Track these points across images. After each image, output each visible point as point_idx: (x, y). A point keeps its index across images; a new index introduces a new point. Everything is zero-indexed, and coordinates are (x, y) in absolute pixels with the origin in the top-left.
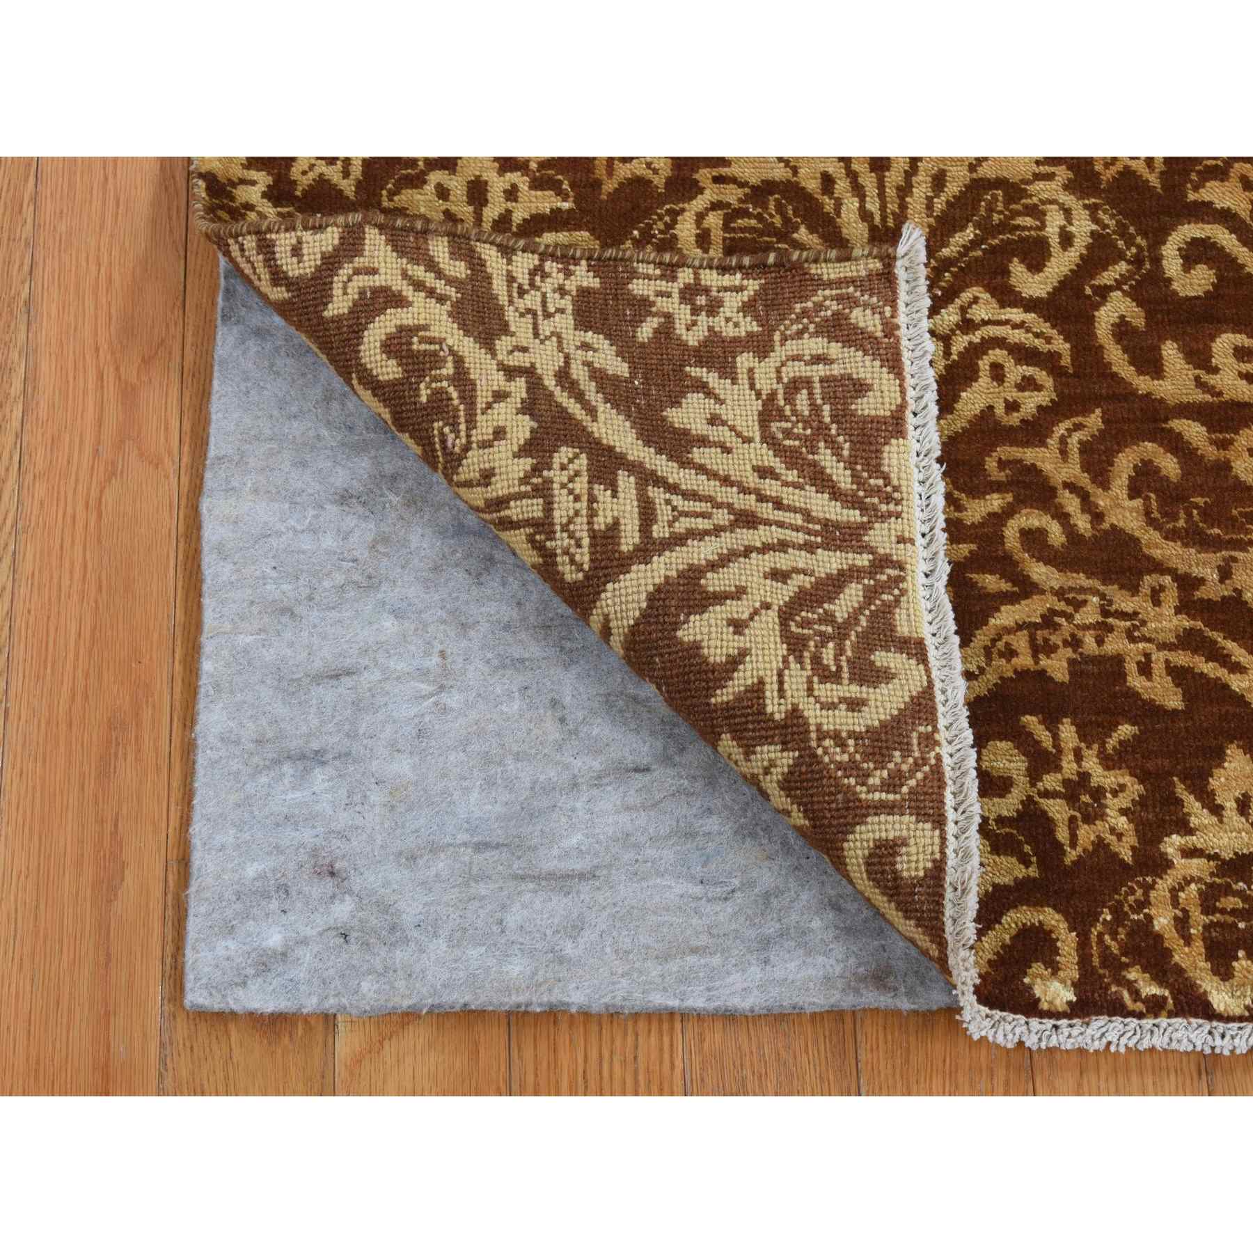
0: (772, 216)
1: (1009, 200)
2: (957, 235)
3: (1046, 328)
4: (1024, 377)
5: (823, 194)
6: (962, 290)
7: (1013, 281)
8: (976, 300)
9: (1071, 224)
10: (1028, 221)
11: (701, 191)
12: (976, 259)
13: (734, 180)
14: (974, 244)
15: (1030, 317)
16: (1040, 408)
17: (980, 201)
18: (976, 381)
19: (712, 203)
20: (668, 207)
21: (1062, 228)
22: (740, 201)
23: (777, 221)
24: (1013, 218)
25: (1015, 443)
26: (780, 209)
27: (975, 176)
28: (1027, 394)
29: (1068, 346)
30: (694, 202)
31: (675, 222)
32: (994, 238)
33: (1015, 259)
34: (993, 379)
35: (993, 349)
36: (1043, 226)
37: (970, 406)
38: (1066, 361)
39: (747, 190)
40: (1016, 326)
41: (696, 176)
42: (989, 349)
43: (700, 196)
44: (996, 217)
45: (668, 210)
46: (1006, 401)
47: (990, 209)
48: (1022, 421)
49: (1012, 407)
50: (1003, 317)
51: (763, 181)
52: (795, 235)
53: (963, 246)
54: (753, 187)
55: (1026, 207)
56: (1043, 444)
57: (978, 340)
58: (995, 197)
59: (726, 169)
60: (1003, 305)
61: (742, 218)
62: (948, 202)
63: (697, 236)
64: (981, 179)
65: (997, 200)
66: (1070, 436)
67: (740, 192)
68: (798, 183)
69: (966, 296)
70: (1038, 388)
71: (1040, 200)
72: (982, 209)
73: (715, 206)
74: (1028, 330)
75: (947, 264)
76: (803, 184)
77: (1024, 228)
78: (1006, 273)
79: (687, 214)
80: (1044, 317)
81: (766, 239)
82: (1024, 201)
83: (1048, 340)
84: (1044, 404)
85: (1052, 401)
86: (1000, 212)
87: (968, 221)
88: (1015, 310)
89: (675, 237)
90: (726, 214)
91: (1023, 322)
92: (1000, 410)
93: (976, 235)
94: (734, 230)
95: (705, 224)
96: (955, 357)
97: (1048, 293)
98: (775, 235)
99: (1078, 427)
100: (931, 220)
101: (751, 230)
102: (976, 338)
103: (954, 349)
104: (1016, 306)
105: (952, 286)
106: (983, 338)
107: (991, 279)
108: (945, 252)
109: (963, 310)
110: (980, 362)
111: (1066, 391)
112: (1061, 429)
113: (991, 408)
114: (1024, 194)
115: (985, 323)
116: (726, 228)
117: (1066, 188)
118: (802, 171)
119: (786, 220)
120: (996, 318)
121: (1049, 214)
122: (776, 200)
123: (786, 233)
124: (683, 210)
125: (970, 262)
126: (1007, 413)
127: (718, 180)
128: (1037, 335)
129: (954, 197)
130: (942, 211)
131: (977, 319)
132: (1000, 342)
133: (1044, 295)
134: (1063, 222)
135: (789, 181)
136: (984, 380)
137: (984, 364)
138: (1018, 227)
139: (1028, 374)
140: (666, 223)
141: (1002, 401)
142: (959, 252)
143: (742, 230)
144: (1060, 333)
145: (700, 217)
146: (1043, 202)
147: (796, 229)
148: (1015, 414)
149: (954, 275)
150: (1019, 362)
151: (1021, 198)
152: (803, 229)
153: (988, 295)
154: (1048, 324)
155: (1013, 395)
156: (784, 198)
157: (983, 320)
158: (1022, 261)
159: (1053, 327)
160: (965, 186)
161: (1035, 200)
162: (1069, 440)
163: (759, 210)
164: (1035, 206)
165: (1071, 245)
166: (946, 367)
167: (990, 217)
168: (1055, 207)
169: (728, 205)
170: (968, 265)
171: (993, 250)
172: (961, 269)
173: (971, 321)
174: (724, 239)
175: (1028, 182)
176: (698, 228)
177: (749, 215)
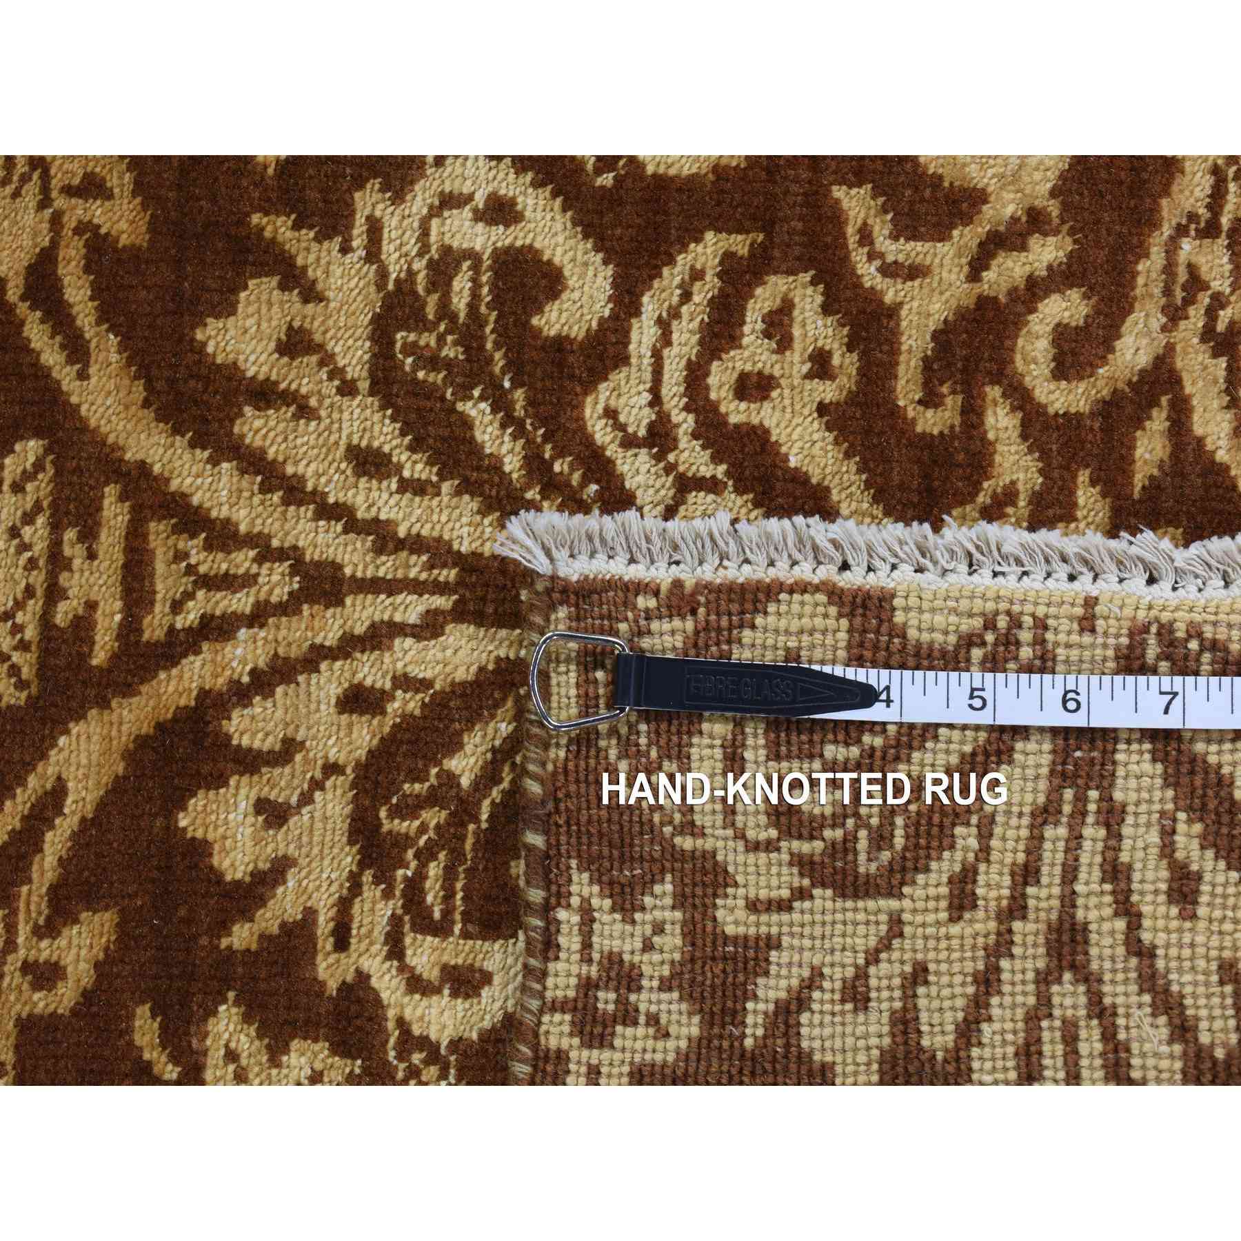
0: (423, 829)
1: (418, 322)
2: (479, 436)
3: (672, 276)
4: (767, 335)
5: (383, 713)
6: (588, 441)
7: (577, 332)
8: (611, 414)
9: (470, 197)
10: (461, 284)
11: (363, 977)
12: (531, 402)
13: (344, 906)
14: (500, 403)
15: (650, 306)
16: (826, 310)
17: (415, 381)
18: (767, 432)
19: (389, 957)
20: (392, 1054)
21: (478, 216)
22: (388, 895)
23: (434, 817)
24: (453, 317)
25: (890, 370)
26: (408, 809)
27: (364, 385)
28: (797, 332)
29: (710, 236)
30: (385, 995)
31: (424, 1043)
32: (490, 361)
33: (535, 321)
34: (765, 397)
35: (707, 388)
36: (474, 257)
37: (816, 450)
38: (740, 244)
39: (367, 877)
40: (666, 338)
41: (332, 986)
42: (707, 398)
43: (374, 982)
44: (450, 351)
45: (400, 1057)
46: (809, 376)
47: (433, 362)
48: (850, 348)
49: (821, 366)
50: (647, 361)
51: (351, 842)
52: (465, 782)
53: (503, 426)
54: (362, 865)
55: (432, 286)
56: (893, 312)
57: (691, 418)
58: (409, 349)
59: (321, 919)
60: (623, 359)
61: (422, 892)
62: (412, 449)
63: (455, 994)
64: (372, 374)
65: (415, 344)
66: (881, 256)
67: (371, 892)
68: (358, 763)
69: (601, 433)
70: (786, 308)
71: (420, 254)
72: (431, 378)
73: (396, 950)
74: (675, 314)
75: (536, 465)
76: (361, 754)
77: (475, 295)
78: (560, 344)
79: (408, 1014)
80: (652, 278)
81: (468, 845)
82: (420, 289)
83: (697, 275)
84: (819, 299)
85: (813, 282)
86: (441, 339)
87: (453, 410)
88: (634, 336)
89: (455, 1044)
90: (416, 928)
91: (660, 321)
92: (828, 391)
93: (482, 398)
94: (447, 913)
95: (431, 973)
96: (721, 470)
97: (606, 262)
98: (463, 825)
99: (865, 236)
100: (446, 487)
101: (449, 874)
102: (685, 422)
103: (706, 471)
104: (626, 333)
105: (580, 461)
106: (687, 409)
107: (572, 377)
108: (512, 464)
109: (629, 442)
110: (733, 419)
111: (797, 250)
112: (868, 273)
113: (822, 409)
114: (406, 285)
115: (656, 400)
116: (441, 929)
117: (398, 198)
118: (333, 755)
119: (432, 799)
120: (648, 376)
121: (447, 241)
122: (391, 817)
123: (461, 801)
124: (401, 1022)
125: (536, 416)
126: (832, 378)
127: (342, 940)
128: (686, 297)
129: (403, 434)
130: (430, 463)
131: (648, 415)
132: (696, 376)
133: (610, 270)
134: (467, 212)
135: (354, 785)
136: (766, 415)
137: (737, 413)
138: (473, 307)
139: (760, 326)
140: (427, 1062)
141: (808, 385)
142: (515, 437)
143: (449, 896)
144: (684, 248)
145: (416, 985)
146: (424, 249)
147: (450, 779)
148: (836, 361)
149: (560, 453)
150: (734, 341)
151: (414, 293)
152: (454, 764)
153: (603, 386)
154: (666, 271)
155: (796, 363)
156: (387, 800)
157: (651, 404)
158: (540, 310)
159: (671, 261)
160: (383, 408)
161: (419, 265)
162: (890, 258)
163: (410, 854)
164: (431, 265)
165: (512, 202)
166: (739, 491)
167: (449, 364)
168: (435, 223)
169: (396, 921)
170: (542, 420)
171: (515, 366)
172: (546, 439)
173: (651, 427)
174: (466, 935)
175: (383, 274)
176: (438, 991)
177: (420, 876)
